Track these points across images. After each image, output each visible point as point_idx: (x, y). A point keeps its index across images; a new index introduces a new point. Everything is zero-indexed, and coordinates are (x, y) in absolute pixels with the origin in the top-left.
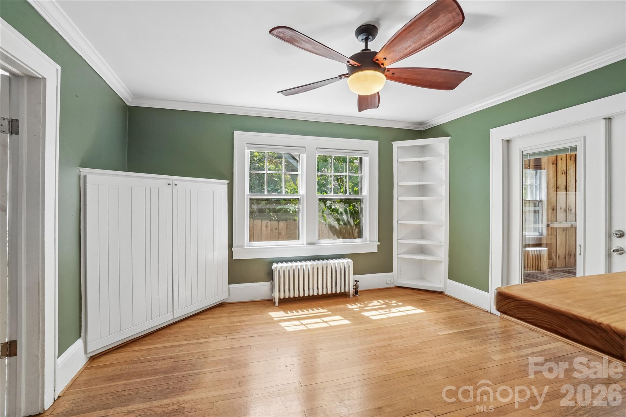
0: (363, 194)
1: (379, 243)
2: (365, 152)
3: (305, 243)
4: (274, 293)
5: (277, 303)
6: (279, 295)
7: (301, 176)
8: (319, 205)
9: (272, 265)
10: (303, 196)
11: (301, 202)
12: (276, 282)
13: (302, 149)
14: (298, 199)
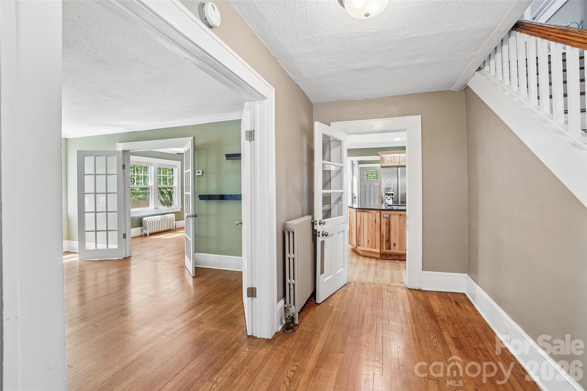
0: (174, 185)
1: (181, 207)
2: (175, 166)
3: (153, 208)
4: (145, 231)
5: (148, 235)
6: (149, 232)
7: (149, 177)
8: (158, 191)
9: (143, 219)
10: (152, 186)
11: (150, 189)
12: (147, 226)
13: (151, 164)
14: (148, 188)
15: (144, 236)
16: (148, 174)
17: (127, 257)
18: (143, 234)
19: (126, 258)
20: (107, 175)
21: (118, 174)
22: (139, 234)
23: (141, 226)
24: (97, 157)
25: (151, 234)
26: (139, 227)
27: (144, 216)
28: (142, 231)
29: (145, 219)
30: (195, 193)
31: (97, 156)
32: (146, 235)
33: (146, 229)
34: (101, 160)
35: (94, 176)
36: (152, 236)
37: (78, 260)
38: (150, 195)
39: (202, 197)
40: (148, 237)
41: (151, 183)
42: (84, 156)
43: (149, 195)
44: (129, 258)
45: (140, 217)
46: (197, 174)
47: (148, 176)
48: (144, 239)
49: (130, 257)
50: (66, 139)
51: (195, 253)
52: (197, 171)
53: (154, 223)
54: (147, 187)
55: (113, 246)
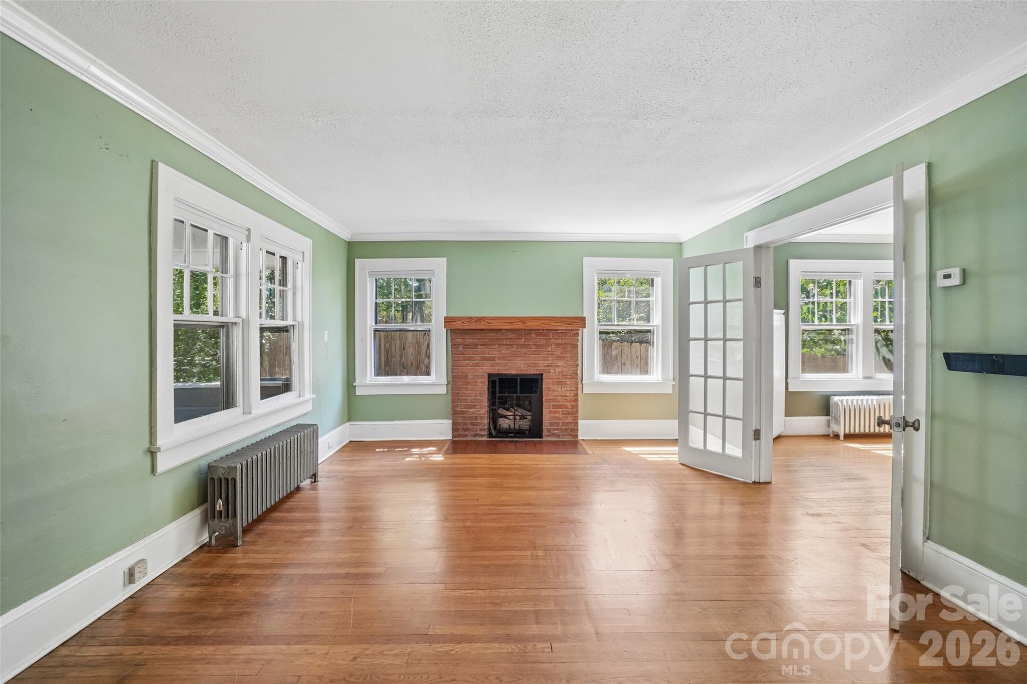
3: (861, 376)
4: (834, 428)
5: (842, 437)
6: (845, 429)
7: (852, 304)
8: (873, 337)
9: (832, 398)
10: (857, 326)
11: (855, 332)
12: (840, 417)
13: (857, 274)
14: (848, 329)
15: (832, 438)
16: (850, 298)
17: (761, 482)
18: (831, 432)
19: (759, 483)
20: (726, 302)
21: (744, 300)
22: (822, 431)
23: (828, 414)
24: (708, 267)
25: (849, 437)
26: (823, 416)
27: (834, 394)
28: (829, 426)
29: (836, 399)
30: (933, 346)
31: (709, 265)
32: (837, 436)
33: (837, 422)
34: (715, 271)
35: (703, 305)
36: (853, 442)
37: (676, 461)
38: (854, 346)
39: (954, 361)
40: (841, 442)
41: (857, 318)
42: (689, 268)
43: (852, 346)
44: (766, 486)
45: (824, 394)
46: (941, 282)
47: (850, 302)
48: (832, 445)
49: (769, 483)
50: (681, 243)
51: (929, 541)
52: (940, 274)
53: (858, 411)
54: (847, 327)
55: (735, 450)
